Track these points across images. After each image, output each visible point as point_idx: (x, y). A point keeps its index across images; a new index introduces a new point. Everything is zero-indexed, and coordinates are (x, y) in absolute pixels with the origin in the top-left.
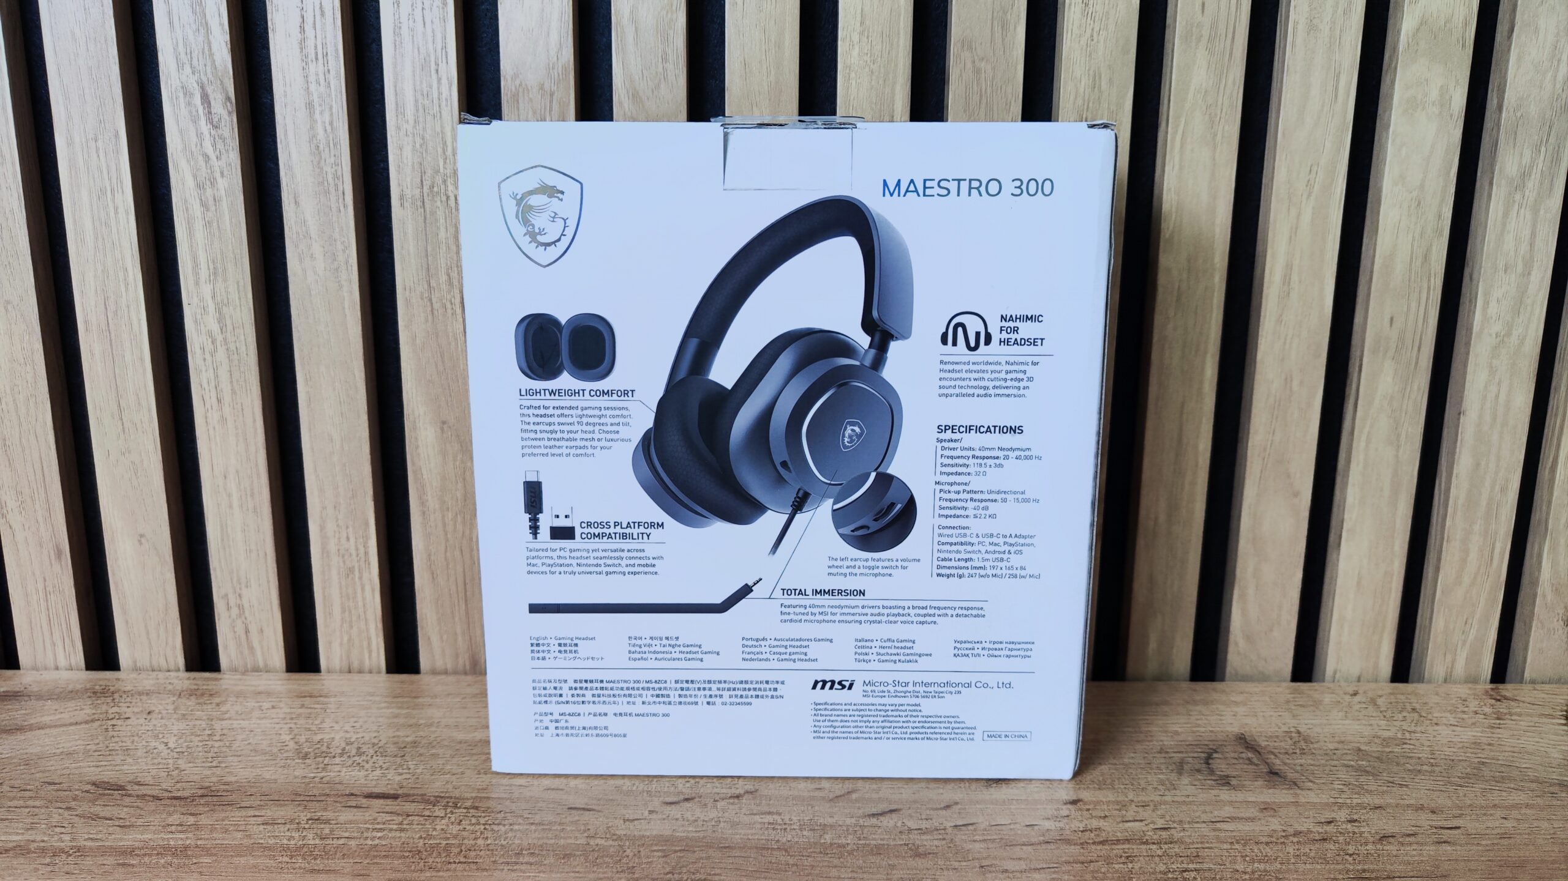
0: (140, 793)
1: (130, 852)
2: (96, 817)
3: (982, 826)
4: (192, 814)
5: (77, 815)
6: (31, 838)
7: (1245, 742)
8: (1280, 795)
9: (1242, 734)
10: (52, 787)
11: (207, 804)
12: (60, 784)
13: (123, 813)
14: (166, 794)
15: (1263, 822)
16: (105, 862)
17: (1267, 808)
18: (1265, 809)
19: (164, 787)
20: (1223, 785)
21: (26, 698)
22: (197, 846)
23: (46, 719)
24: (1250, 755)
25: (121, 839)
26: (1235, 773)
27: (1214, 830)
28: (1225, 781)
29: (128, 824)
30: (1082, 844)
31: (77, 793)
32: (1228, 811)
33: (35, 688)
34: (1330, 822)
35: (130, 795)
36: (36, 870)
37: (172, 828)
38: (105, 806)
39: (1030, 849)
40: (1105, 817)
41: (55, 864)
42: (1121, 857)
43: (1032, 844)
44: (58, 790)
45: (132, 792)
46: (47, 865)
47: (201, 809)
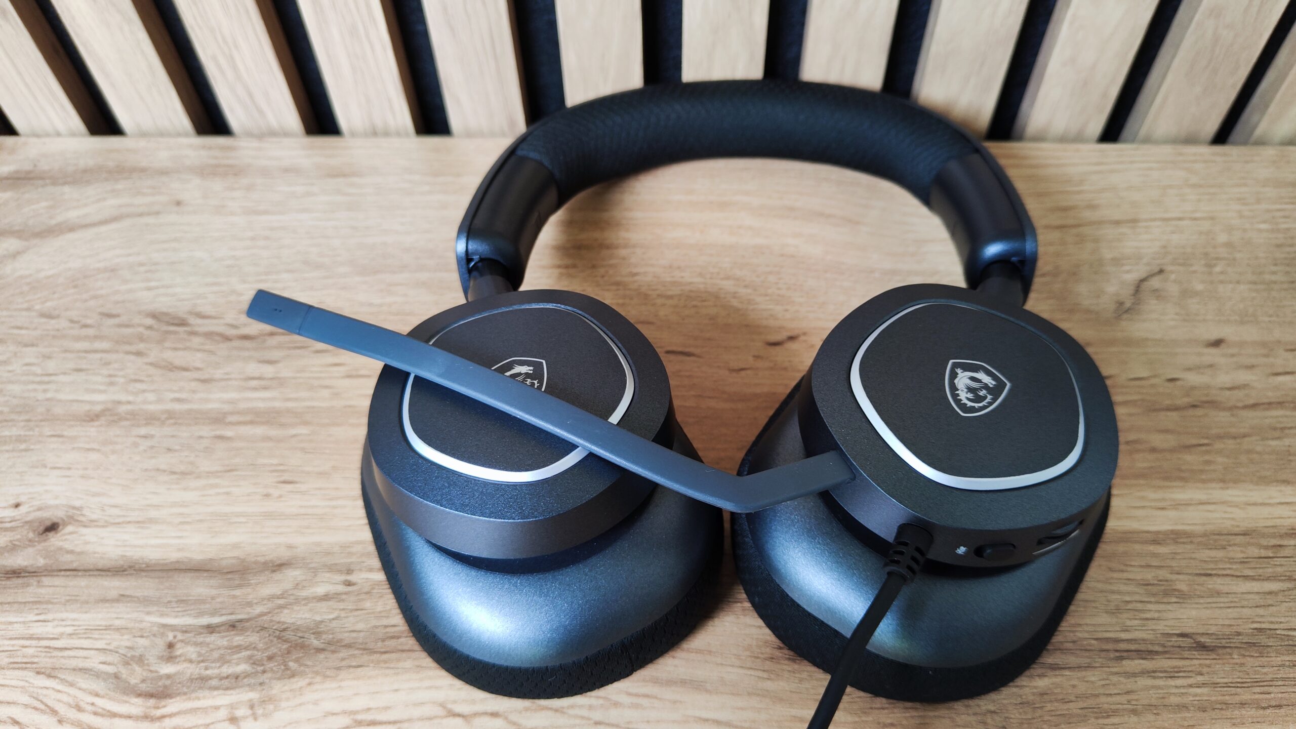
0: (205, 329)
1: (219, 419)
2: (171, 367)
5: (151, 364)
6: (117, 397)
10: (113, 321)
11: (279, 347)
12: (118, 316)
16: (201, 433)
19: (227, 321)
21: (41, 182)
22: (289, 411)
23: (73, 215)
25: (207, 400)
29: (206, 376)
30: (1230, 409)
31: (141, 329)
33: (44, 166)
35: (196, 333)
36: (136, 445)
37: (254, 383)
38: (176, 349)
39: (1174, 415)
40: (1251, 367)
41: (152, 436)
42: (1275, 429)
43: (1176, 409)
44: (120, 326)
45: (197, 329)
46: (145, 437)
47: (276, 354)
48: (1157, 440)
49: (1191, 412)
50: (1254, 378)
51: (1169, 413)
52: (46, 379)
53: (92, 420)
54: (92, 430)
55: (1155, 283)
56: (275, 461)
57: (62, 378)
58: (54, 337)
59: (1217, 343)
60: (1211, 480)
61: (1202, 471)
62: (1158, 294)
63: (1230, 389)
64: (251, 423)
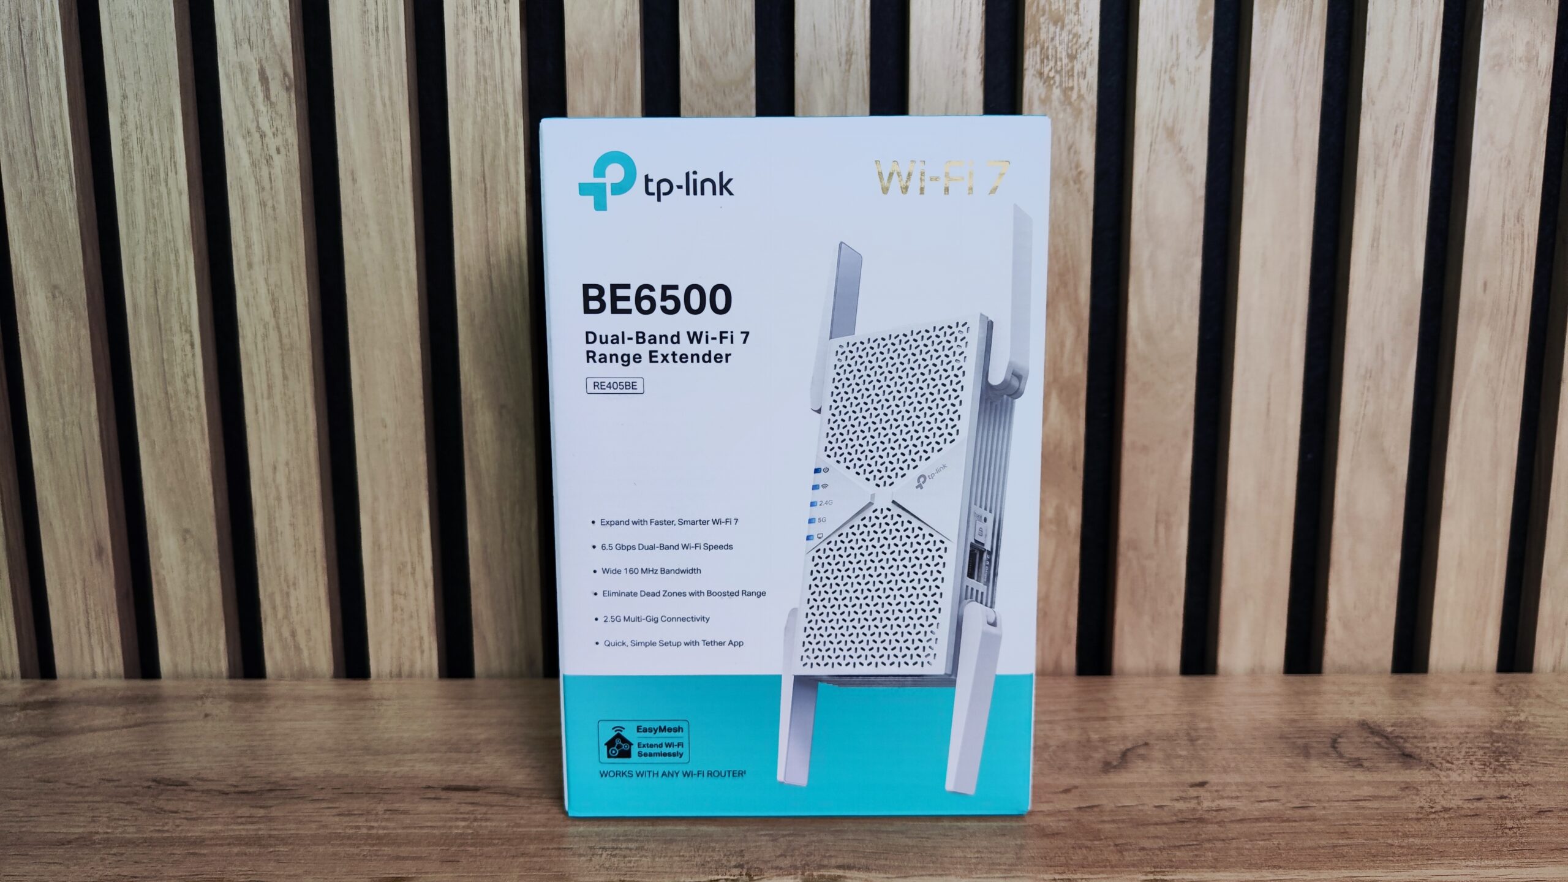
0: (206, 788)
1: (200, 842)
2: (161, 811)
3: (1108, 809)
4: (261, 807)
5: (140, 809)
6: (94, 830)
7: (1368, 728)
8: (1418, 775)
9: (1364, 721)
10: (111, 784)
11: (276, 798)
12: (118, 780)
13: (189, 806)
14: (232, 789)
15: (1408, 799)
16: (175, 852)
17: (1407, 787)
18: (1407, 788)
19: (230, 783)
20: (1355, 767)
22: (270, 836)
23: (97, 723)
24: (1377, 739)
25: (189, 831)
26: (1366, 756)
27: (1357, 808)
28: (1357, 763)
29: (194, 816)
30: (1217, 823)
31: (138, 788)
32: (1367, 791)
34: (1479, 799)
35: (194, 791)
36: (102, 859)
37: (240, 820)
38: (168, 800)
39: (1165, 828)
40: (1237, 797)
41: (122, 854)
42: (1264, 834)
43: (1165, 824)
44: (117, 786)
45: (194, 787)
46: (115, 854)
47: (270, 803)
48: (1147, 844)
49: (1179, 825)
50: (1240, 803)
51: (1158, 827)
52: (26, 819)
53: (63, 844)
54: (60, 851)
55: (1142, 751)
56: (246, 868)
57: (43, 819)
58: (46, 794)
59: (1202, 784)
60: (1203, 867)
61: (1192, 862)
62: (1143, 758)
63: (1216, 811)
64: (229, 844)
